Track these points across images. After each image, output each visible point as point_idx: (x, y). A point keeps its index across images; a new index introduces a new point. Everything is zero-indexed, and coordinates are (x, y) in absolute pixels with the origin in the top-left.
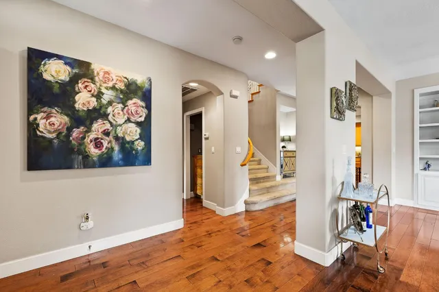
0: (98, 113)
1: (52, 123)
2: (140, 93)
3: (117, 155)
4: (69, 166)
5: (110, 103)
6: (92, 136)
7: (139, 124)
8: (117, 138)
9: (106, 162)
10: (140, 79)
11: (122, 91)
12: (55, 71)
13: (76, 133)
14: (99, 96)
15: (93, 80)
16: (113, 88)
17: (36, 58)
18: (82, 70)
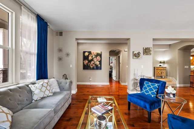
0: (92, 60)
1: (86, 62)
2: (99, 55)
3: (95, 68)
5: (94, 58)
6: (91, 64)
7: (99, 61)
8: (95, 64)
9: (93, 69)
10: (99, 52)
11: (96, 55)
12: (87, 54)
13: (89, 64)
14: (92, 57)
15: (91, 54)
16: (95, 55)
17: (84, 52)
18: (90, 53)
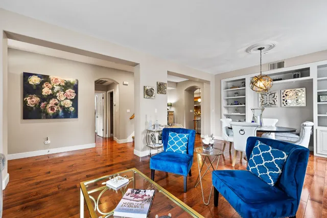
0: (53, 96)
1: (33, 101)
2: (72, 87)
3: (61, 113)
4: (40, 118)
5: (58, 92)
6: (50, 105)
7: (71, 100)
8: (61, 106)
9: (56, 116)
10: (72, 80)
11: (63, 86)
12: (34, 81)
13: (42, 104)
14: (53, 89)
15: (50, 83)
16: (59, 85)
17: (26, 76)
18: (45, 79)
